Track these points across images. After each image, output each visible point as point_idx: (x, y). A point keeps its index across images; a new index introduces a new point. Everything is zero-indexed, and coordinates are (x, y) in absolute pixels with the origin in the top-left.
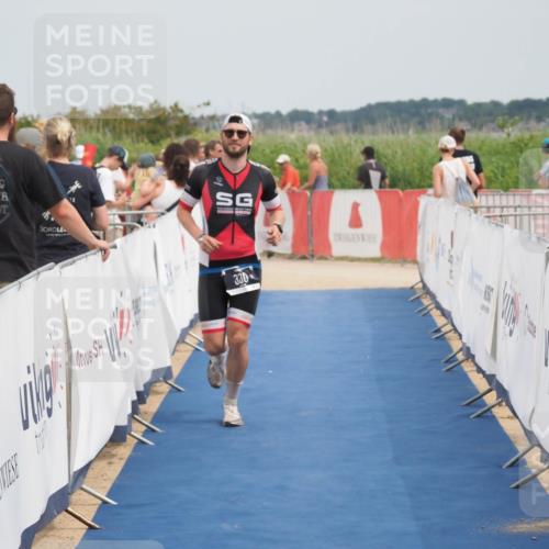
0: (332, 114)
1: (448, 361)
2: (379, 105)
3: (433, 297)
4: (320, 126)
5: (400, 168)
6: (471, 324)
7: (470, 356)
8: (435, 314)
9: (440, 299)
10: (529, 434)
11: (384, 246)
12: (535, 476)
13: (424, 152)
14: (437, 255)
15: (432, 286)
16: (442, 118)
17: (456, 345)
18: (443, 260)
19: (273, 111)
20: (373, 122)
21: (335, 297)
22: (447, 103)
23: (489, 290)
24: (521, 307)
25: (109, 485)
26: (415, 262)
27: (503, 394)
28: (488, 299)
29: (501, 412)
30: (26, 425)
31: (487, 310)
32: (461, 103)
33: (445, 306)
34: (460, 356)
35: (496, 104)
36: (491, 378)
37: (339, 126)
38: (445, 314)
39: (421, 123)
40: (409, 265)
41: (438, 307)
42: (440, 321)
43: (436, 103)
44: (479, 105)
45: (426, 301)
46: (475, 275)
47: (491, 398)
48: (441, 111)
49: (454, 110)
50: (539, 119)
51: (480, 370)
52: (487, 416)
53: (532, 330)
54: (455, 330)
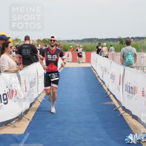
0: (78, 40)
1: (96, 78)
2: (85, 39)
3: (93, 68)
4: (76, 42)
5: (88, 48)
6: (99, 72)
7: (99, 77)
8: (94, 71)
9: (94, 68)
10: (108, 89)
11: (86, 60)
12: (109, 95)
13: (92, 46)
14: (94, 62)
15: (93, 67)
16: (95, 41)
17: (97, 75)
18: (95, 63)
19: (69, 40)
20: (84, 41)
21: (78, 68)
22: (95, 39)
23: (102, 67)
24: (107, 70)
25: (44, 96)
26: (91, 63)
27: (104, 83)
28: (102, 68)
29: (104, 86)
30: (31, 87)
31: (101, 70)
32: (97, 39)
33: (95, 69)
34: (97, 77)
35: (103, 39)
36: (102, 81)
37: (79, 42)
38: (95, 71)
39: (92, 42)
40: (89, 63)
41: (94, 70)
42: (94, 72)
43: (94, 39)
44: (100, 39)
45: (92, 69)
46: (100, 65)
47: (102, 84)
48: (94, 40)
49: (96, 40)
50: (109, 41)
51: (100, 79)
52: (101, 86)
53: (108, 73)
54: (97, 73)
